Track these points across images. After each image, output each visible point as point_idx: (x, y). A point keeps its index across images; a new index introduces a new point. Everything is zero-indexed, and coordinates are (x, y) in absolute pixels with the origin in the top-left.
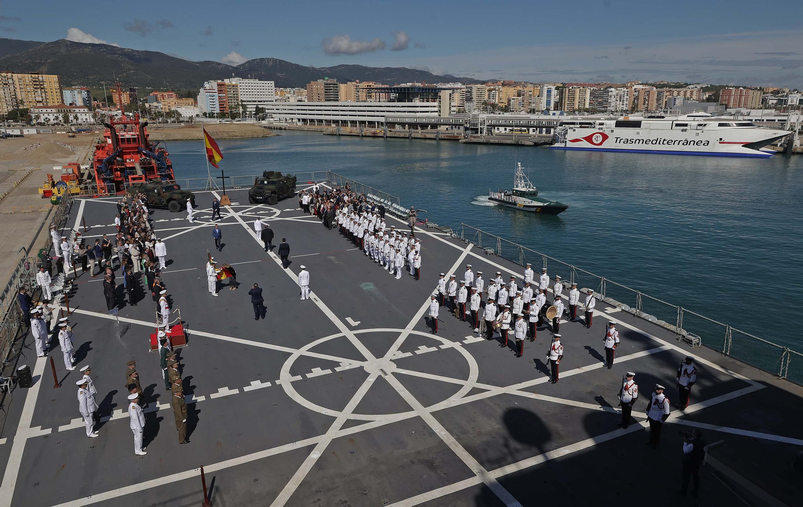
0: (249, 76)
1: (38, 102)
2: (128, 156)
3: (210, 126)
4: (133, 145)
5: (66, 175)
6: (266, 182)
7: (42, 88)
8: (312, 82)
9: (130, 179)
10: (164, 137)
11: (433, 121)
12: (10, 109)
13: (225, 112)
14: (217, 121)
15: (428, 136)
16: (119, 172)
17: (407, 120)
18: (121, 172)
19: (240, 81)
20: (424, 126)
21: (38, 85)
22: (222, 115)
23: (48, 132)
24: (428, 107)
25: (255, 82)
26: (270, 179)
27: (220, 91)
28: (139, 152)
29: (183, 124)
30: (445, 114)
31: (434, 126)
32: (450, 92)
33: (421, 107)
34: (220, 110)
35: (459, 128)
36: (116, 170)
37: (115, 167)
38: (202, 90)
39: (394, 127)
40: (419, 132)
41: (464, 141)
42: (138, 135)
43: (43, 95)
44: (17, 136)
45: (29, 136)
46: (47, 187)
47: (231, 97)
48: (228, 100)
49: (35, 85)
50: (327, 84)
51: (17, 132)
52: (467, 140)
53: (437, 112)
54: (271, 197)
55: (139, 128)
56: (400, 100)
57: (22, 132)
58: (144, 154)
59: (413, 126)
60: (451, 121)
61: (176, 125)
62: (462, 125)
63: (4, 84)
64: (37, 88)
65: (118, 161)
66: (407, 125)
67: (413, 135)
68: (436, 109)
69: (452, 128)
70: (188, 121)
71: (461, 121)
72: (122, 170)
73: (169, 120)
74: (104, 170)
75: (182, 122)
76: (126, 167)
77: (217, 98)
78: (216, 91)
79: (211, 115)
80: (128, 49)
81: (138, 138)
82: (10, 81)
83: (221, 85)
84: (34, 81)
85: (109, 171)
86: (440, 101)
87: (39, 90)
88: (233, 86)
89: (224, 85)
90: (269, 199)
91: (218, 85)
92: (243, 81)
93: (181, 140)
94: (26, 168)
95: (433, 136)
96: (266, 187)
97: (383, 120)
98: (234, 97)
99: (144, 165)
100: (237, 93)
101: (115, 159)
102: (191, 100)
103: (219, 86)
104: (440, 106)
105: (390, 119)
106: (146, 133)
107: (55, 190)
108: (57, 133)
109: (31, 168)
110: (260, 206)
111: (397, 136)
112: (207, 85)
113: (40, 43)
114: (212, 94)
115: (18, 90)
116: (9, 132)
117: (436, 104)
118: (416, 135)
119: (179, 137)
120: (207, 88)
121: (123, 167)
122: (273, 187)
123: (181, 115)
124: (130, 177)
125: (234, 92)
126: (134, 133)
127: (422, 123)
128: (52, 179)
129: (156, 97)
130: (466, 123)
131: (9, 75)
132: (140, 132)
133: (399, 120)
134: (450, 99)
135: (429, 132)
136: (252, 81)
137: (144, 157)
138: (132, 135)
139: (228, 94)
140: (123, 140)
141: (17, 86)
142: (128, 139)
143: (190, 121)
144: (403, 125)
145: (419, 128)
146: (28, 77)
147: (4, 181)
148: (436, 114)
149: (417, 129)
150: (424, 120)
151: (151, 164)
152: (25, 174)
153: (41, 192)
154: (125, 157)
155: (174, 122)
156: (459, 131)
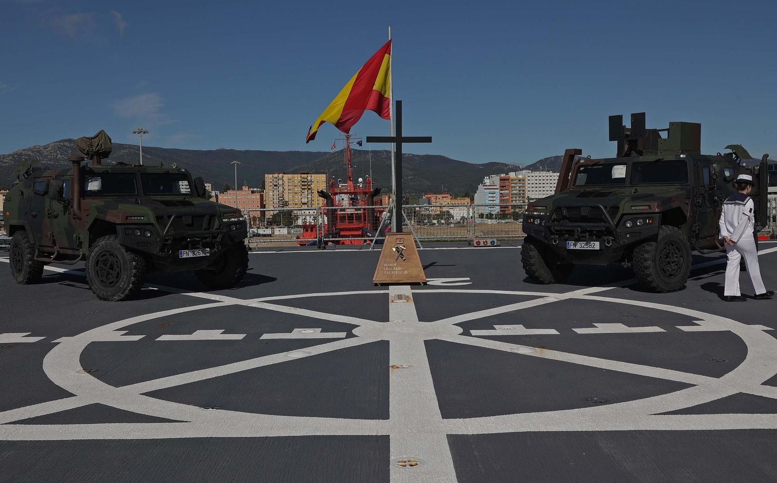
0: (541, 167)
1: (303, 203)
7: (309, 189)
12: (276, 211)
13: (506, 212)
14: (494, 221)
19: (529, 175)
21: (306, 185)
22: (503, 215)
25: (547, 174)
27: (502, 187)
34: (501, 211)
38: (480, 186)
42: (364, 210)
43: (310, 196)
44: (264, 235)
45: (278, 235)
47: (516, 194)
48: (512, 198)
49: (303, 185)
51: (268, 232)
57: (273, 232)
63: (275, 185)
64: (304, 189)
70: (459, 222)
73: (438, 223)
75: (451, 223)
77: (498, 196)
78: (498, 187)
79: (490, 216)
81: (364, 213)
82: (280, 182)
83: (505, 179)
84: (303, 182)
87: (306, 191)
88: (520, 180)
89: (508, 180)
91: (501, 180)
92: (533, 174)
98: (520, 194)
100: (523, 189)
102: (467, 200)
103: (502, 181)
112: (487, 181)
114: (493, 191)
115: (286, 191)
120: (487, 184)
123: (453, 217)
125: (520, 187)
129: (429, 200)
131: (281, 175)
136: (544, 173)
139: (512, 191)
140: (343, 218)
141: (286, 187)
142: (350, 215)
143: (461, 221)
146: (297, 177)
155: (443, 224)
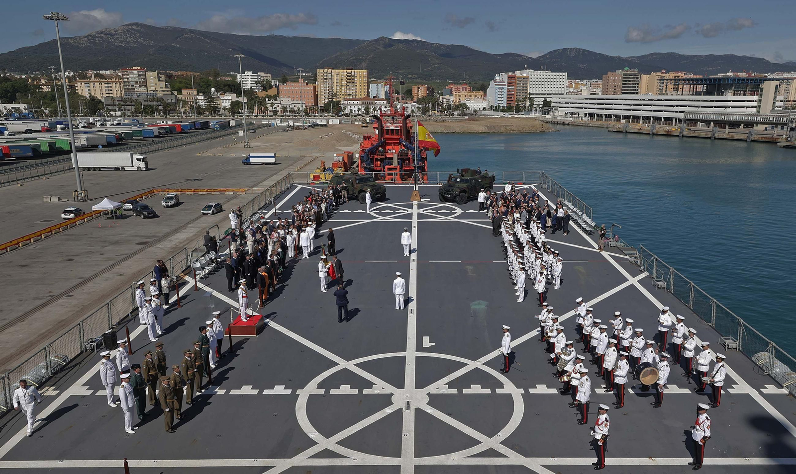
0: (542, 67)
1: (349, 95)
2: (390, 147)
3: (490, 120)
4: (395, 136)
5: (336, 162)
6: (458, 180)
7: (353, 82)
8: (609, 73)
9: (386, 169)
10: (443, 129)
11: (746, 118)
12: (327, 101)
13: (511, 105)
14: (501, 114)
15: (736, 137)
16: (379, 162)
17: (712, 117)
18: (381, 162)
19: (532, 73)
20: (734, 124)
21: (350, 79)
22: (509, 109)
23: (348, 123)
24: (744, 101)
25: (547, 74)
26: (463, 176)
27: (510, 84)
28: (400, 144)
29: (467, 117)
30: (766, 110)
31: (749, 125)
32: (778, 83)
33: (733, 101)
34: (508, 104)
35: (782, 128)
36: (377, 160)
37: (376, 157)
38: (492, 82)
39: (695, 125)
40: (726, 132)
41: (784, 144)
42: (401, 127)
43: (353, 89)
44: (322, 125)
45: (333, 125)
46: (318, 172)
47: (520, 90)
48: (517, 93)
49: (348, 79)
50: (626, 75)
51: (324, 122)
52: (788, 144)
53: (755, 107)
54: (459, 196)
55: (403, 120)
56: (708, 93)
57: (328, 122)
58: (404, 146)
59: (720, 124)
60: (771, 119)
61: (461, 118)
62: (786, 124)
63: (325, 79)
64: (349, 82)
65: (379, 151)
66: (712, 123)
67: (716, 136)
68: (755, 104)
69: (773, 128)
70: (473, 114)
71: (785, 119)
72: (382, 160)
73: (455, 113)
74: (365, 159)
75: (466, 115)
76: (386, 157)
77: (505, 91)
78: (506, 83)
79: (497, 109)
80: (436, 44)
81: (401, 130)
82: (330, 76)
83: (512, 77)
84: (348, 76)
85: (369, 160)
86: (761, 95)
87: (351, 84)
88: (524, 78)
89: (514, 77)
90: (458, 198)
91: (509, 77)
92: (534, 74)
93: (459, 133)
94: (313, 154)
95: (743, 137)
96: (457, 185)
97: (681, 116)
98: (523, 90)
99: (402, 156)
100: (527, 86)
101: (378, 149)
102: (482, 93)
103: (510, 79)
104: (760, 101)
105: (691, 116)
106: (409, 125)
107: (323, 176)
108: (355, 123)
109: (318, 155)
110: (447, 204)
111: (696, 135)
112: (497, 78)
113: (364, 41)
114: (502, 86)
115: (335, 84)
116: (319, 122)
117: (755, 98)
118: (721, 135)
119: (458, 130)
120: (497, 81)
121: (383, 157)
122: (463, 185)
123: (469, 108)
124: (387, 167)
125: (523, 84)
126: (398, 125)
127: (731, 121)
128: (324, 166)
129: (451, 90)
130: (792, 122)
131: (330, 70)
132: (403, 124)
133: (701, 116)
134: (775, 92)
135: (740, 133)
136: (543, 73)
137: (403, 148)
138: (396, 127)
139: (517, 87)
140: (388, 131)
141: (334, 81)
142: (392, 131)
143: (475, 114)
144: (707, 122)
145: (727, 126)
146: (343, 72)
147: (291, 165)
148: (754, 110)
149: (725, 128)
150: (735, 117)
151: (407, 156)
152: (311, 159)
153: (312, 177)
154: (387, 147)
155: (459, 115)
156: (781, 132)
